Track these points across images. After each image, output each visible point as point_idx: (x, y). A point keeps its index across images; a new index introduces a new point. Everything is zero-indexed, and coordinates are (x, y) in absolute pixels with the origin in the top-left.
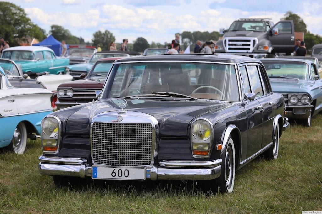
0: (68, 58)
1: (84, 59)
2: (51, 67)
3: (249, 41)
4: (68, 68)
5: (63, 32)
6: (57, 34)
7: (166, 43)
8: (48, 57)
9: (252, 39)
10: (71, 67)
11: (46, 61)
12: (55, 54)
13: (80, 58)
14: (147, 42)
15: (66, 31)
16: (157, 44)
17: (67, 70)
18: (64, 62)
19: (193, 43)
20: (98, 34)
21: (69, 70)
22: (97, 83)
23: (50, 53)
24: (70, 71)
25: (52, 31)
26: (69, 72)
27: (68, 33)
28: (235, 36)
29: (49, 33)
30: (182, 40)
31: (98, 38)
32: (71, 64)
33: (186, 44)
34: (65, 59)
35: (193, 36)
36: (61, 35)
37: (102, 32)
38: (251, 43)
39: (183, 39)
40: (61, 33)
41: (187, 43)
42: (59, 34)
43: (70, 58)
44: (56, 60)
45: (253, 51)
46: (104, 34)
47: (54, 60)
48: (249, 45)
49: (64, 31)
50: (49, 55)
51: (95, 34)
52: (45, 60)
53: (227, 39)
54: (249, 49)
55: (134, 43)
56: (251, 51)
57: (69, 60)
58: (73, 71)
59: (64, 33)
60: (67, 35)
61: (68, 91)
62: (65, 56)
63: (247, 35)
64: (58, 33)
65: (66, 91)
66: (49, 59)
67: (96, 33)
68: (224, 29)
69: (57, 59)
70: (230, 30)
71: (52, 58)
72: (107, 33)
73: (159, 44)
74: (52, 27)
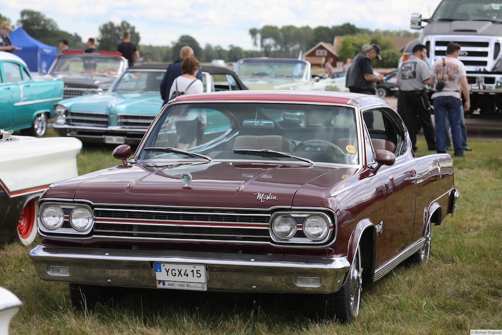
0: (59, 80)
1: (96, 82)
2: (19, 101)
3: (486, 44)
4: (62, 106)
5: (43, 23)
6: (32, 27)
7: (231, 46)
8: (13, 76)
9: (492, 40)
10: (68, 103)
11: (7, 87)
12: (28, 70)
13: (86, 79)
14: (198, 44)
15: (49, 21)
16: (216, 48)
17: (58, 110)
18: (52, 88)
19: (282, 47)
20: (109, 27)
21: (63, 111)
22: (180, 187)
23: (18, 67)
24: (67, 113)
25: (23, 21)
26: (64, 116)
27: (52, 26)
28: (450, 34)
29: (17, 25)
30: (262, 42)
31: (109, 36)
32: (68, 94)
33: (268, 49)
34: (52, 80)
35: (281, 34)
36: (40, 28)
37: (116, 25)
38: (490, 50)
39: (264, 40)
40: (38, 25)
41: (270, 47)
42: (36, 27)
43: (63, 79)
44: (31, 85)
45: (494, 68)
46: (119, 28)
47: (27, 84)
48: (485, 54)
49: (45, 21)
50: (15, 72)
51: (102, 28)
52: (4, 84)
53: (433, 39)
54: (485, 63)
55: (174, 45)
56: (489, 68)
57: (62, 83)
58: (73, 114)
59: (44, 25)
60: (50, 29)
61: (76, 212)
62: (53, 74)
63: (479, 31)
64: (33, 25)
65: (68, 212)
66: (14, 81)
67: (105, 26)
68: (421, 16)
69: (33, 82)
70: (435, 19)
71: (22, 79)
72: (125, 26)
73: (218, 49)
74: (23, 13)
